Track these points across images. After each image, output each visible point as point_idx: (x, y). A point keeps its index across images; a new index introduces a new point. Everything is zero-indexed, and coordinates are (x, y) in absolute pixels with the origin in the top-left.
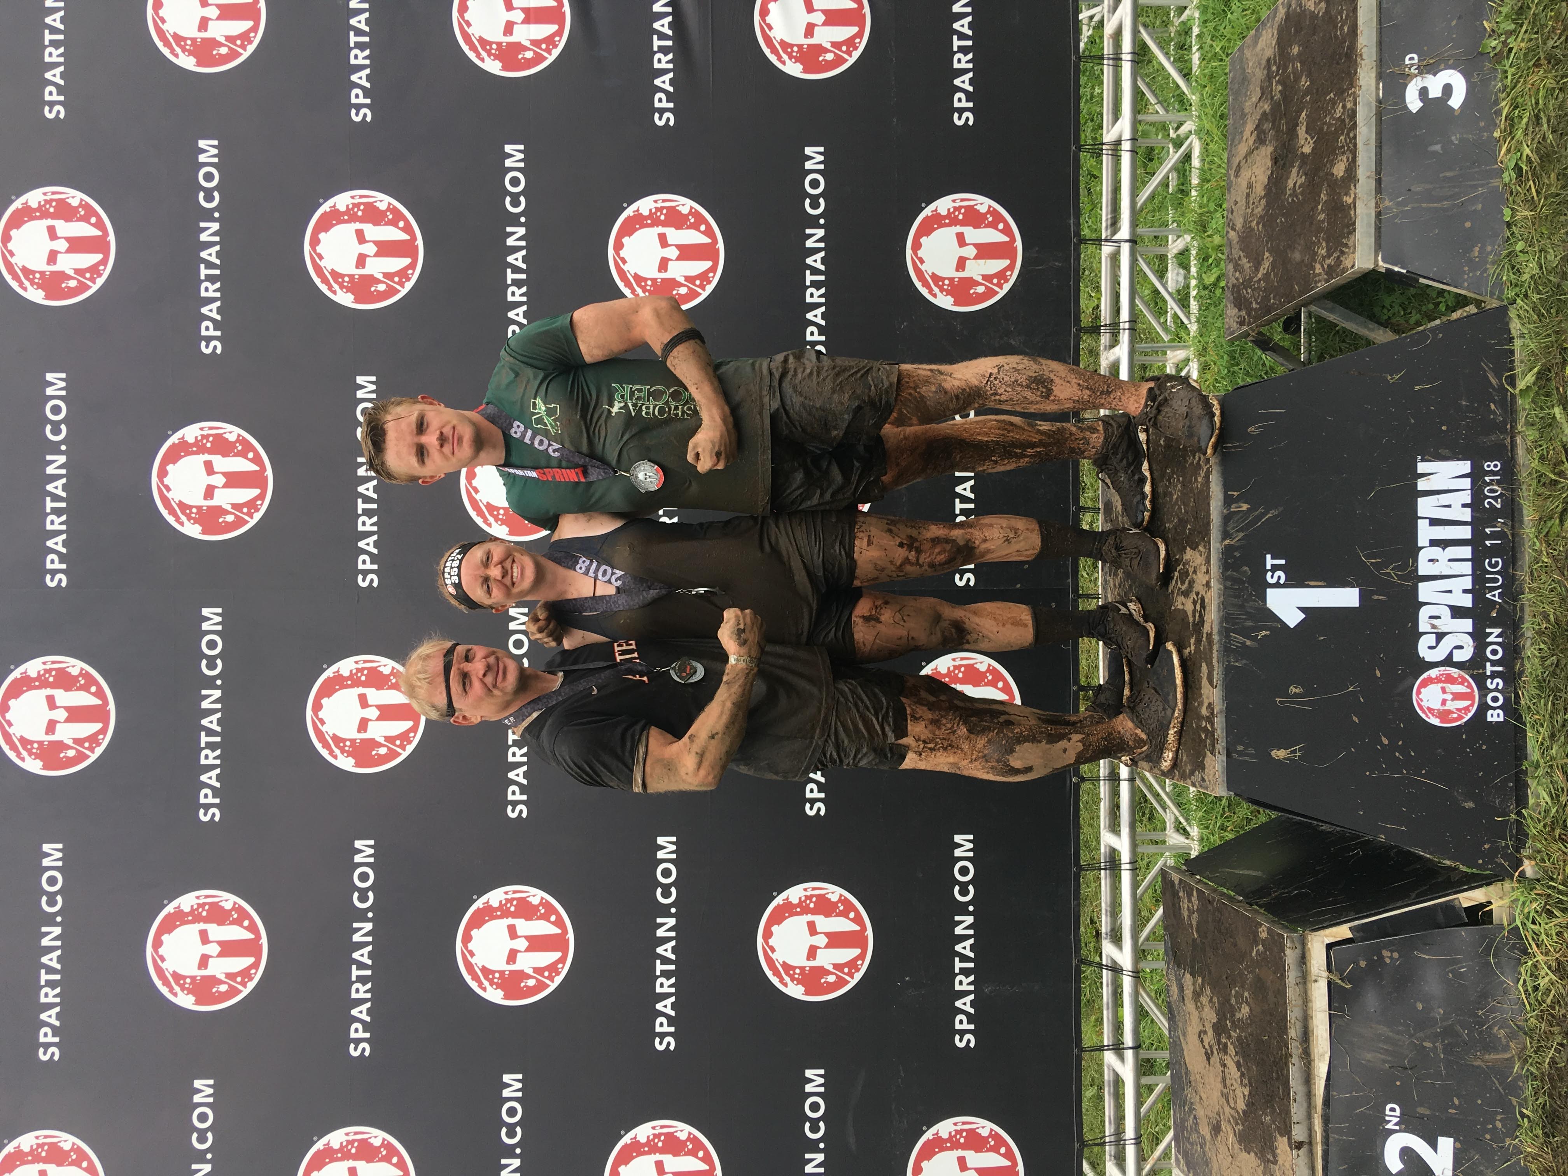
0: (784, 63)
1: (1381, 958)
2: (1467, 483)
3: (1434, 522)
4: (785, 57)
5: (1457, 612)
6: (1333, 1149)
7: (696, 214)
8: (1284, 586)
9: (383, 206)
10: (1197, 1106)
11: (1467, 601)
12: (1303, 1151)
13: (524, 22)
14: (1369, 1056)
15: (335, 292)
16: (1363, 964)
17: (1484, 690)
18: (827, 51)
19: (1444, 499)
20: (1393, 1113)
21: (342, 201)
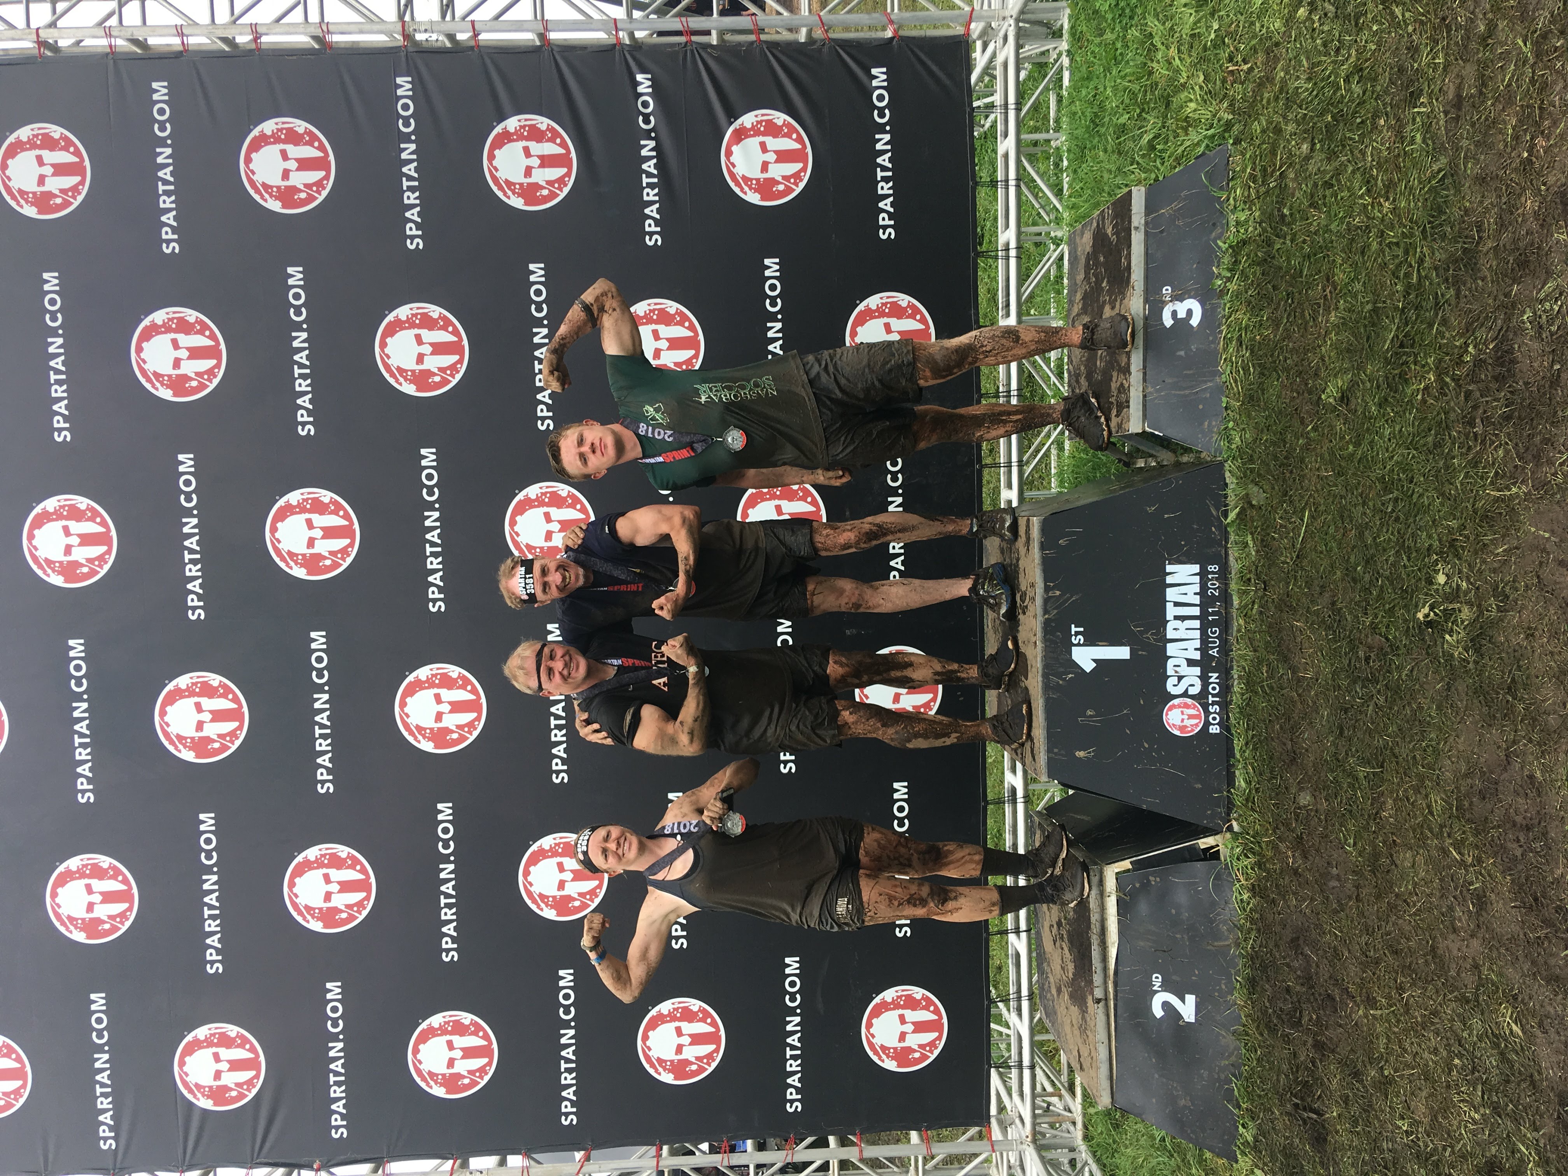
0: (745, 193)
1: (1149, 881)
2: (1197, 579)
3: (1177, 604)
4: (746, 189)
5: (1191, 663)
6: (1120, 1004)
7: (681, 314)
8: (1083, 645)
9: (435, 315)
10: (1050, 975)
11: (1197, 656)
12: (1101, 1004)
13: (540, 166)
14: (1142, 944)
15: (401, 384)
16: (1137, 885)
17: (1207, 713)
18: (779, 183)
19: (1183, 589)
20: (1157, 980)
21: (403, 312)
